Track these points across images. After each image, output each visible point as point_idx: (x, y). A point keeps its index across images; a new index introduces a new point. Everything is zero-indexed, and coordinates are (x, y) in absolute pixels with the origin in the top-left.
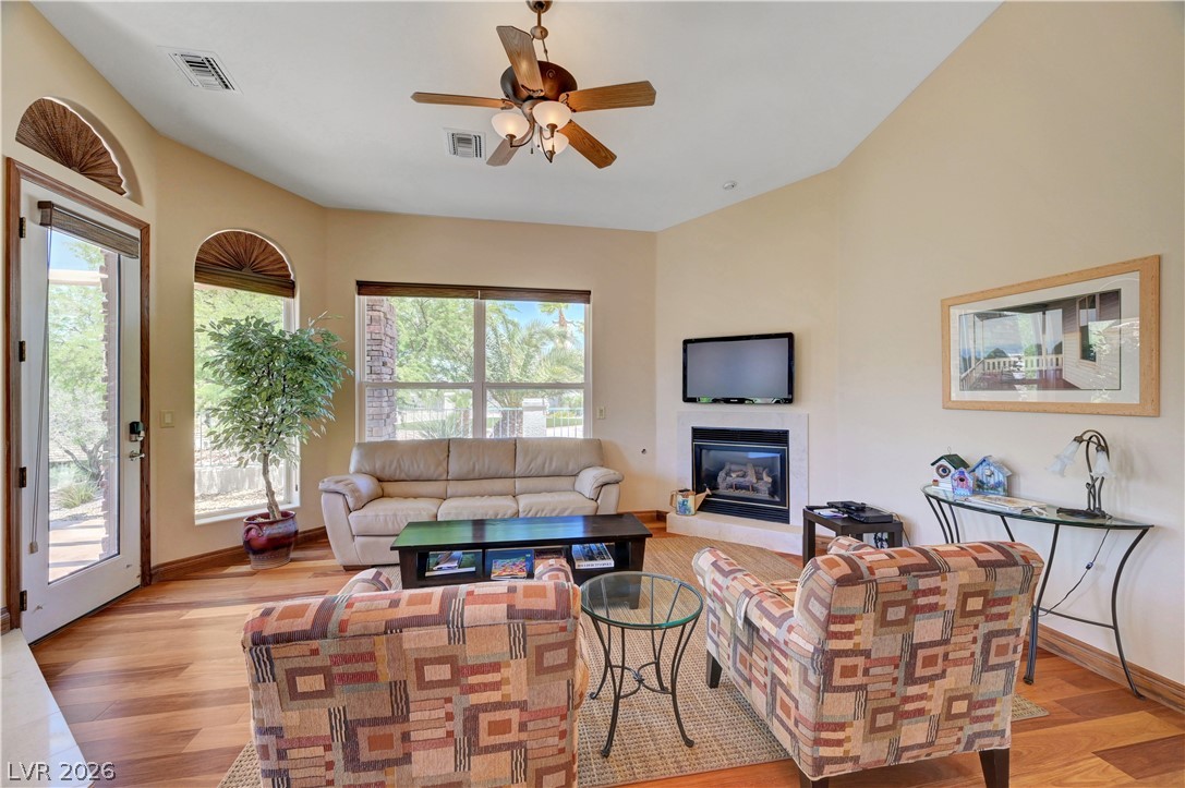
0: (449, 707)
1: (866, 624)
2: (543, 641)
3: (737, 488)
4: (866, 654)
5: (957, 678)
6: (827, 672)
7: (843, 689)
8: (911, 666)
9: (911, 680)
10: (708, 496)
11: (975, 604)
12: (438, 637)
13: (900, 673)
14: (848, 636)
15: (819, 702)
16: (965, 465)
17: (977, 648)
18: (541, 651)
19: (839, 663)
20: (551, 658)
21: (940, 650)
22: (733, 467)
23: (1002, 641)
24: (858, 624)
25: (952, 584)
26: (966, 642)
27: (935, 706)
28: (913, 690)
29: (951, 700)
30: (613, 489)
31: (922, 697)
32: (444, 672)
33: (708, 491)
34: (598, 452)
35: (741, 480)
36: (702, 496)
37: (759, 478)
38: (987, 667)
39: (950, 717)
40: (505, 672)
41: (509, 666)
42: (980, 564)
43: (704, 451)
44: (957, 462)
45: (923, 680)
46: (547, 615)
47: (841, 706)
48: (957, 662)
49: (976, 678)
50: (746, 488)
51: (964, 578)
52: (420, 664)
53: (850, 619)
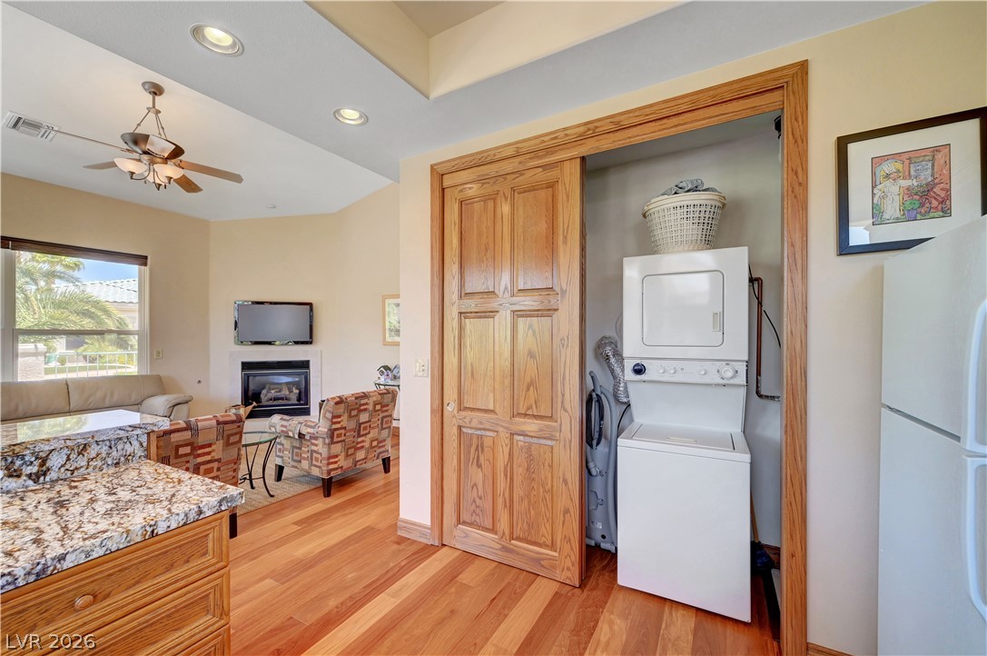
0: (188, 465)
1: (345, 417)
2: (230, 432)
3: (275, 400)
4: (345, 428)
5: (374, 433)
6: (332, 437)
7: (337, 442)
8: (359, 431)
9: (359, 436)
10: (254, 407)
11: (378, 407)
12: (187, 435)
13: (356, 434)
14: (339, 422)
15: (329, 449)
16: (390, 369)
17: (379, 422)
18: (229, 436)
19: (336, 433)
20: (233, 439)
21: (368, 424)
22: (272, 386)
23: (386, 419)
24: (342, 418)
25: (371, 401)
26: (376, 421)
27: (367, 445)
28: (360, 439)
29: (372, 442)
30: (184, 407)
31: (363, 441)
32: (187, 450)
33: (255, 404)
34: (159, 385)
35: (278, 394)
36: (250, 408)
37: (291, 391)
38: (382, 429)
39: (372, 447)
40: (213, 447)
41: (215, 444)
42: (380, 394)
43: (251, 378)
44: (386, 368)
45: (363, 435)
46: (233, 422)
47: (337, 448)
48: (373, 428)
49: (379, 433)
50: (282, 399)
51: (375, 399)
52: (177, 448)
53: (339, 416)
